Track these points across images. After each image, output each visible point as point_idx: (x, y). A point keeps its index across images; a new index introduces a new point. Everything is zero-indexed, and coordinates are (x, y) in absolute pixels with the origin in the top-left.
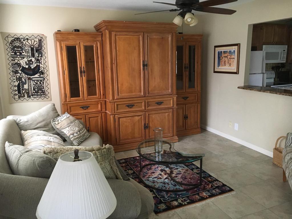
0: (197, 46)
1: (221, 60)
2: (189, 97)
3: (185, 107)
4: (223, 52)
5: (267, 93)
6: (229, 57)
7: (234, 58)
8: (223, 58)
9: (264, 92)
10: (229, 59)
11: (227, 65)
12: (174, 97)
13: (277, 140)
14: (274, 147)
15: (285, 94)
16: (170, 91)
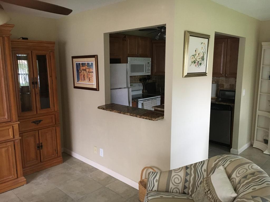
0: (48, 56)
1: (80, 74)
2: (42, 120)
3: (37, 133)
4: (81, 64)
5: (127, 116)
6: (87, 70)
7: (93, 72)
8: (81, 71)
9: (124, 114)
10: (88, 73)
11: (87, 80)
12: (13, 125)
13: (141, 171)
14: (140, 180)
15: (145, 117)
16: (6, 117)
